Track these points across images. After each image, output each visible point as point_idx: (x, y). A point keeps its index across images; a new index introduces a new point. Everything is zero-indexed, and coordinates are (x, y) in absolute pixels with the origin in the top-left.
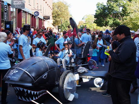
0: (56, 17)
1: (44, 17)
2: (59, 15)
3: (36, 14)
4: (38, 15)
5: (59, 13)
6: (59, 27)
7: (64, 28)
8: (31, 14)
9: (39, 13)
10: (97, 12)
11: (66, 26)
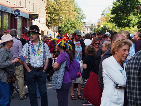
0: (51, 13)
1: (30, 16)
2: (56, 10)
3: (16, 13)
4: (19, 14)
5: (57, 7)
6: (59, 28)
7: (68, 30)
8: (9, 14)
9: (20, 12)
10: (114, 5)
11: (71, 27)
